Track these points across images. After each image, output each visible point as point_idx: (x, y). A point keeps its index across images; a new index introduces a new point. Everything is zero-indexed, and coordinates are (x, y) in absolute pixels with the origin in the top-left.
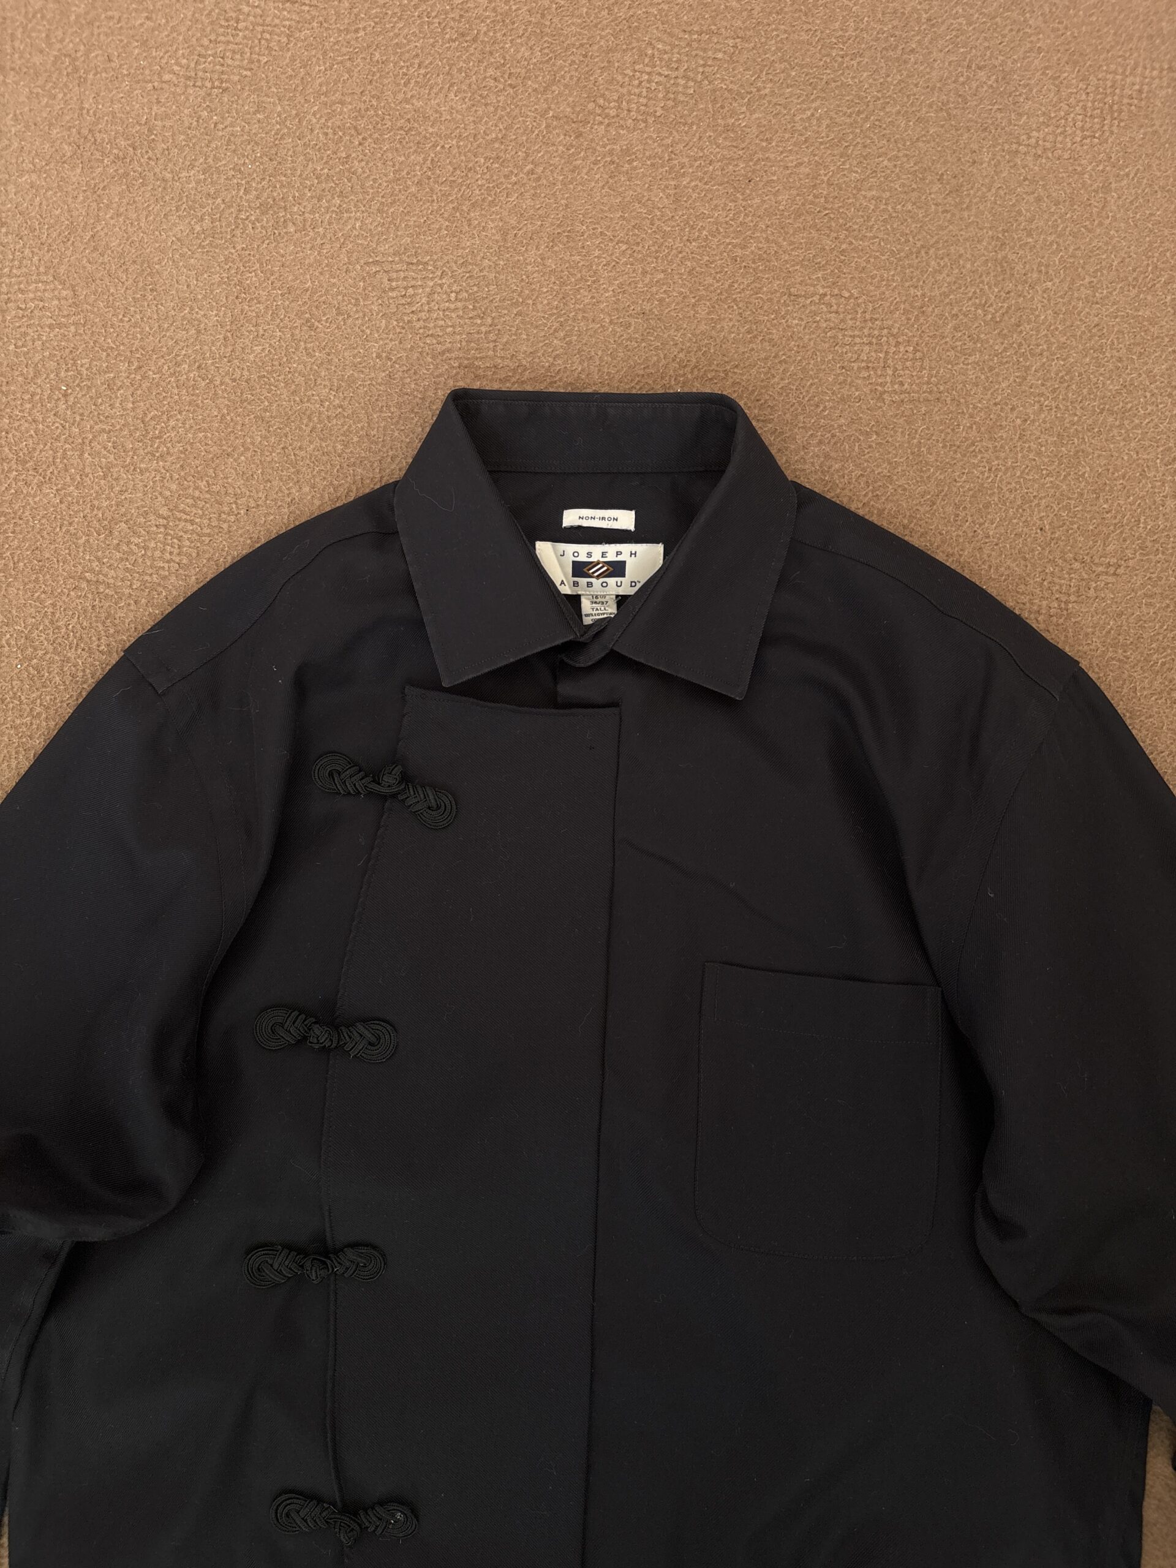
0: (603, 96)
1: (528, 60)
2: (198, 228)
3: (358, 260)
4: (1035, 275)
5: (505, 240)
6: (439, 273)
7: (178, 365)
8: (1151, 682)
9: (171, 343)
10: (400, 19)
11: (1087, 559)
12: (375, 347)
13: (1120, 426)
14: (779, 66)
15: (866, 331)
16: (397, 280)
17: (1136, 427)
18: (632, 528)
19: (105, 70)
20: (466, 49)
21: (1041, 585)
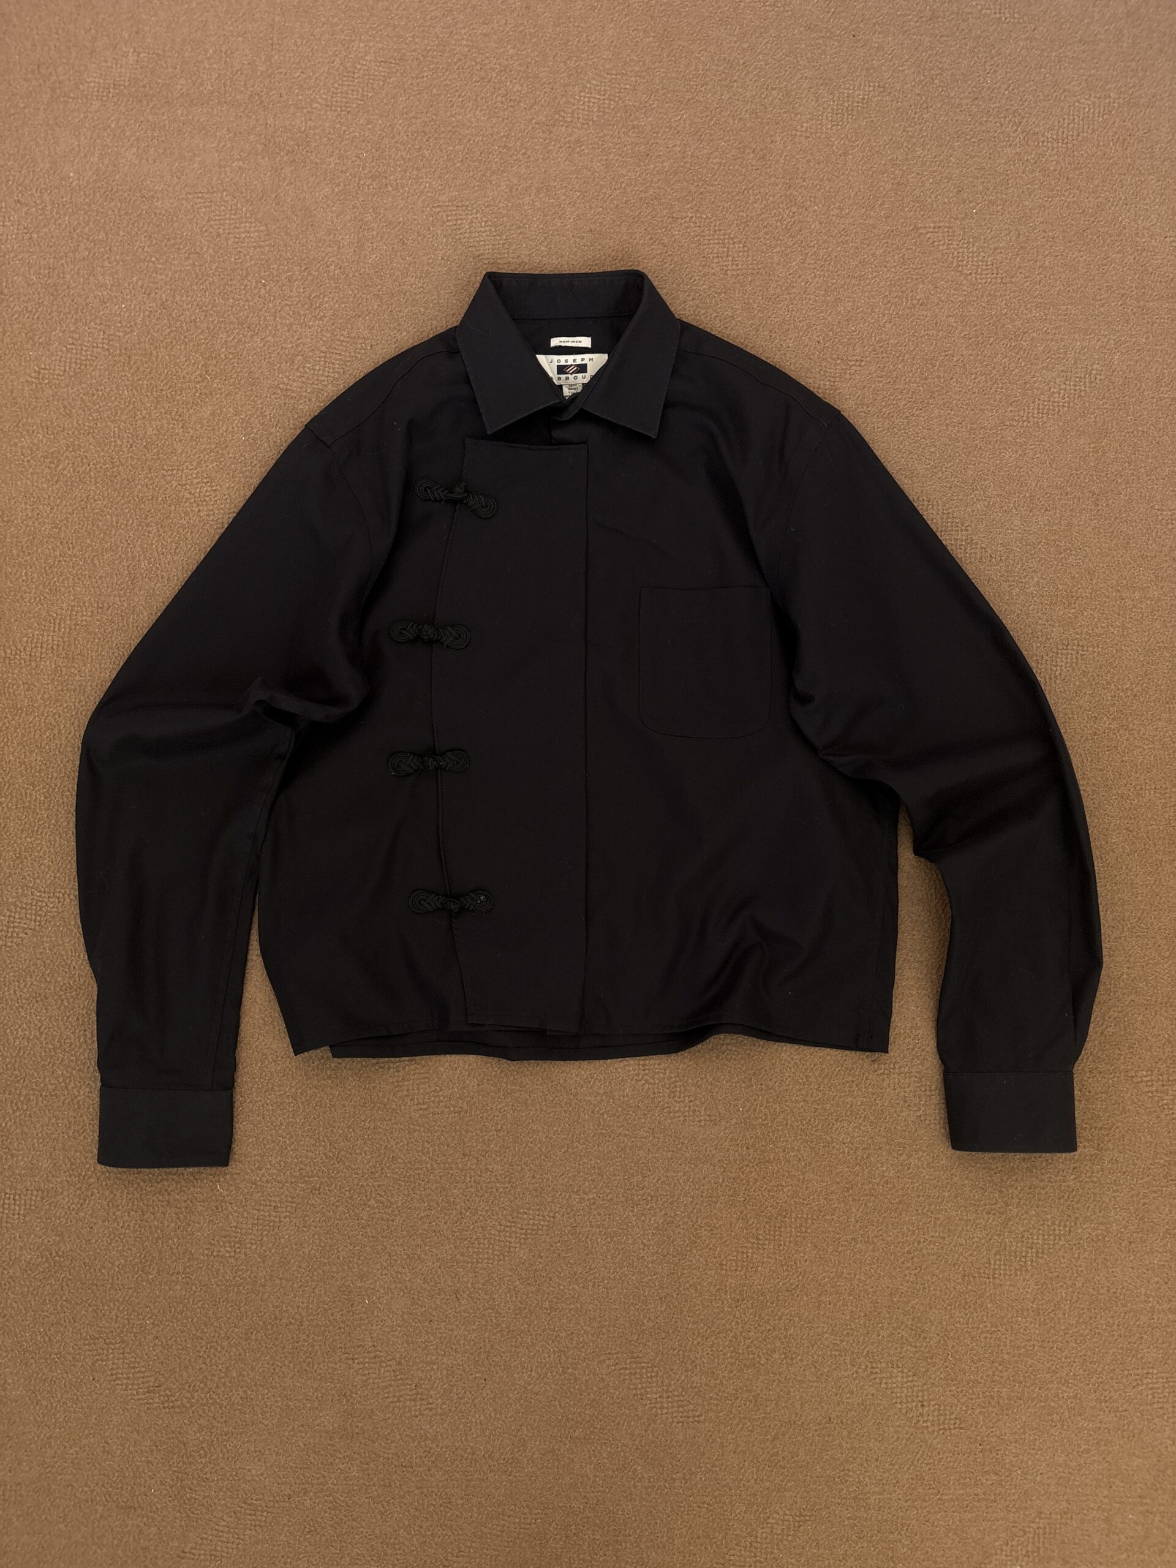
0: (563, 111)
1: (520, 92)
2: (336, 190)
3: (428, 205)
4: (808, 203)
5: (511, 192)
6: (475, 211)
7: (328, 266)
8: (883, 424)
9: (324, 254)
10: (447, 70)
11: (845, 357)
12: (440, 254)
13: (859, 285)
14: (661, 92)
15: (716, 237)
16: (451, 215)
17: (868, 284)
18: (590, 346)
19: (279, 102)
20: (485, 86)
21: (820, 373)
